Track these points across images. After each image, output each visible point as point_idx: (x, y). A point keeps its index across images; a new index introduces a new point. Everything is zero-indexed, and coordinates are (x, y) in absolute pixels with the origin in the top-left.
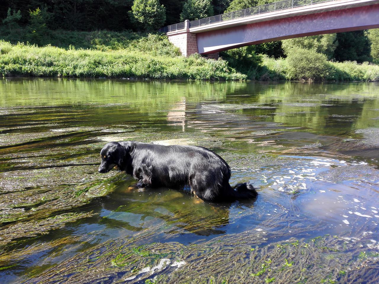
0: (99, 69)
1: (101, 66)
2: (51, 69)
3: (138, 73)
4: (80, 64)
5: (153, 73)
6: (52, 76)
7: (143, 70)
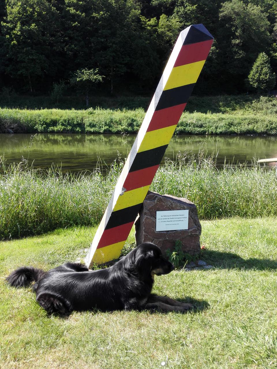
0: (232, 129)
1: (233, 126)
2: (202, 129)
3: (259, 131)
4: (219, 125)
5: (270, 130)
6: (202, 134)
7: (263, 129)
